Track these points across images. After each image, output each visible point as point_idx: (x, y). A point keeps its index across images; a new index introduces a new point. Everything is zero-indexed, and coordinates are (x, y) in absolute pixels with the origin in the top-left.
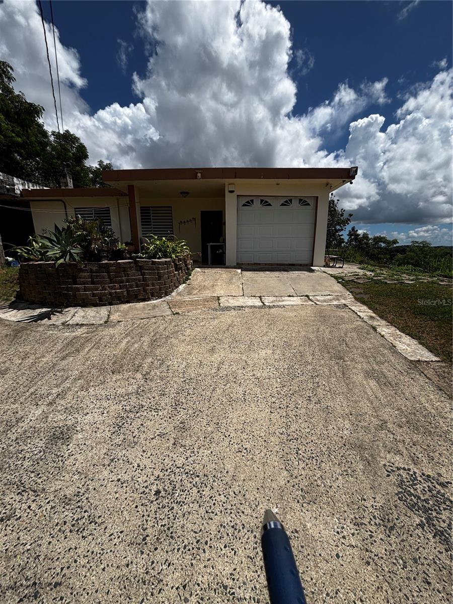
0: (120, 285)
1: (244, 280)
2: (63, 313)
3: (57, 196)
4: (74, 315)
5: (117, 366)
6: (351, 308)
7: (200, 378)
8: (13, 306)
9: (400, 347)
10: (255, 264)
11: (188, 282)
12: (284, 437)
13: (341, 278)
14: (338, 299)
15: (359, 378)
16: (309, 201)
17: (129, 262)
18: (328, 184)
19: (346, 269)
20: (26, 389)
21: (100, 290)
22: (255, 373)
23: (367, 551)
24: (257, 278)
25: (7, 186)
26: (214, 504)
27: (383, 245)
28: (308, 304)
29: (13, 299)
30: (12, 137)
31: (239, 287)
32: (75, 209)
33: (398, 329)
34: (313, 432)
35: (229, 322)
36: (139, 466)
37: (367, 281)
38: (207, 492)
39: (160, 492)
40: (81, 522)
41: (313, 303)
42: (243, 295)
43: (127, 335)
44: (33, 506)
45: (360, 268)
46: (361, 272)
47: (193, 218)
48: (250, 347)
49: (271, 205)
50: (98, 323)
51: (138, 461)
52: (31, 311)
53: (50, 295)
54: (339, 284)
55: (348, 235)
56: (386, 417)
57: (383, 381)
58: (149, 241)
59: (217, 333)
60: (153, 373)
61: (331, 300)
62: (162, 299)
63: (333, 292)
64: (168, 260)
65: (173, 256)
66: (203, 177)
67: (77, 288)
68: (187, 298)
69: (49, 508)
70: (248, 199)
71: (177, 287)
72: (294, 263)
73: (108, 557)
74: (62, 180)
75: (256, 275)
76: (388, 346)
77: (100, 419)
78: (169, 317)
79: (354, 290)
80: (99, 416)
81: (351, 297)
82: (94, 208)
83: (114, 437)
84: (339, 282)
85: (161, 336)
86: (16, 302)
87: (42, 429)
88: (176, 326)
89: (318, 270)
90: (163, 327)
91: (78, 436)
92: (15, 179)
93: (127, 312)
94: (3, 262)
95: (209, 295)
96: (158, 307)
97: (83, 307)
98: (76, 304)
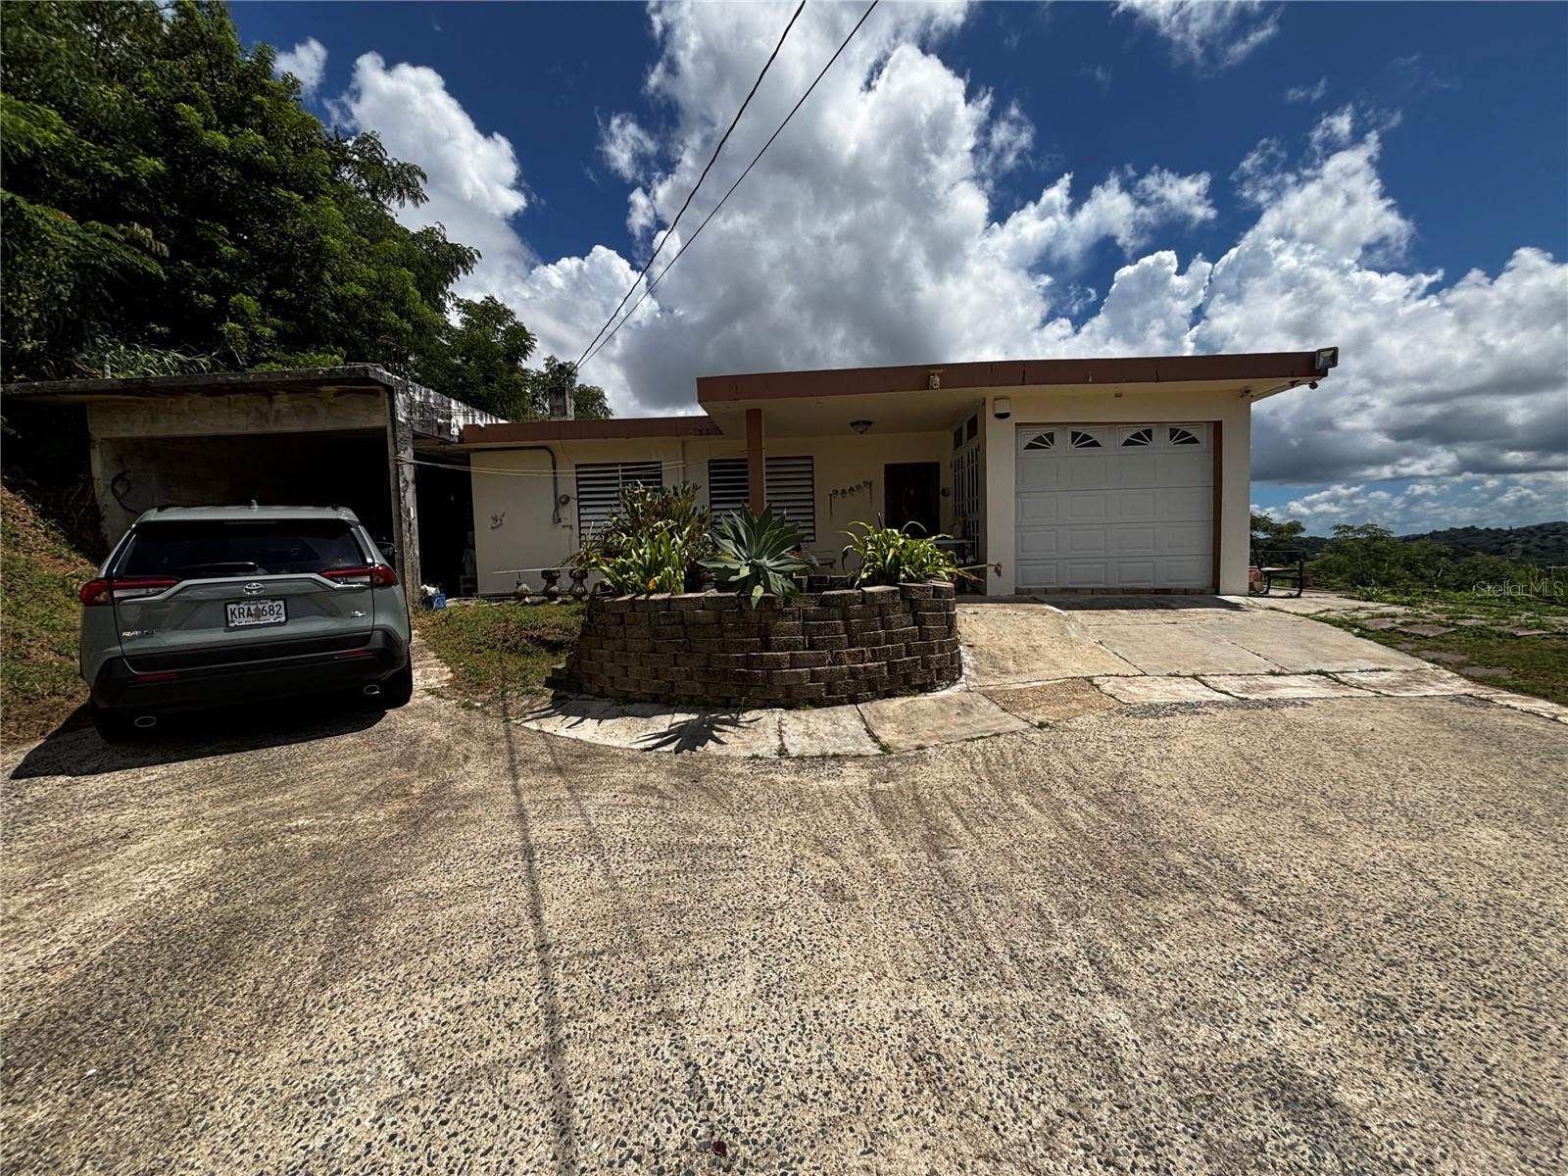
0: (873, 651)
1: (1095, 634)
2: (745, 725)
4: (782, 731)
8: (567, 708)
10: (1064, 590)
16: (1194, 433)
18: (1248, 392)
21: (830, 664)
24: (1120, 628)
25: (440, 421)
28: (1346, 693)
29: (548, 691)
31: (1101, 651)
32: (577, 466)
37: (1444, 630)
42: (1145, 674)
47: (865, 482)
49: (1099, 445)
50: (865, 750)
53: (689, 677)
54: (1366, 641)
61: (1405, 684)
62: (958, 687)
66: (941, 385)
67: (774, 658)
68: (1013, 683)
70: (1041, 432)
71: (958, 653)
72: (1164, 586)
74: (554, 402)
75: (1105, 620)
77: (1325, 1041)
78: (1035, 735)
79: (1433, 655)
80: (1309, 1033)
81: (1450, 675)
82: (623, 464)
83: (1463, 1104)
84: (1358, 635)
85: (1093, 787)
86: (565, 697)
87: (1208, 1072)
88: (1090, 760)
89: (1248, 605)
90: (1057, 762)
91: (1344, 1095)
92: (453, 402)
93: (911, 722)
94: (417, 597)
95: (1058, 673)
96: (972, 707)
97: (789, 707)
98: (769, 700)
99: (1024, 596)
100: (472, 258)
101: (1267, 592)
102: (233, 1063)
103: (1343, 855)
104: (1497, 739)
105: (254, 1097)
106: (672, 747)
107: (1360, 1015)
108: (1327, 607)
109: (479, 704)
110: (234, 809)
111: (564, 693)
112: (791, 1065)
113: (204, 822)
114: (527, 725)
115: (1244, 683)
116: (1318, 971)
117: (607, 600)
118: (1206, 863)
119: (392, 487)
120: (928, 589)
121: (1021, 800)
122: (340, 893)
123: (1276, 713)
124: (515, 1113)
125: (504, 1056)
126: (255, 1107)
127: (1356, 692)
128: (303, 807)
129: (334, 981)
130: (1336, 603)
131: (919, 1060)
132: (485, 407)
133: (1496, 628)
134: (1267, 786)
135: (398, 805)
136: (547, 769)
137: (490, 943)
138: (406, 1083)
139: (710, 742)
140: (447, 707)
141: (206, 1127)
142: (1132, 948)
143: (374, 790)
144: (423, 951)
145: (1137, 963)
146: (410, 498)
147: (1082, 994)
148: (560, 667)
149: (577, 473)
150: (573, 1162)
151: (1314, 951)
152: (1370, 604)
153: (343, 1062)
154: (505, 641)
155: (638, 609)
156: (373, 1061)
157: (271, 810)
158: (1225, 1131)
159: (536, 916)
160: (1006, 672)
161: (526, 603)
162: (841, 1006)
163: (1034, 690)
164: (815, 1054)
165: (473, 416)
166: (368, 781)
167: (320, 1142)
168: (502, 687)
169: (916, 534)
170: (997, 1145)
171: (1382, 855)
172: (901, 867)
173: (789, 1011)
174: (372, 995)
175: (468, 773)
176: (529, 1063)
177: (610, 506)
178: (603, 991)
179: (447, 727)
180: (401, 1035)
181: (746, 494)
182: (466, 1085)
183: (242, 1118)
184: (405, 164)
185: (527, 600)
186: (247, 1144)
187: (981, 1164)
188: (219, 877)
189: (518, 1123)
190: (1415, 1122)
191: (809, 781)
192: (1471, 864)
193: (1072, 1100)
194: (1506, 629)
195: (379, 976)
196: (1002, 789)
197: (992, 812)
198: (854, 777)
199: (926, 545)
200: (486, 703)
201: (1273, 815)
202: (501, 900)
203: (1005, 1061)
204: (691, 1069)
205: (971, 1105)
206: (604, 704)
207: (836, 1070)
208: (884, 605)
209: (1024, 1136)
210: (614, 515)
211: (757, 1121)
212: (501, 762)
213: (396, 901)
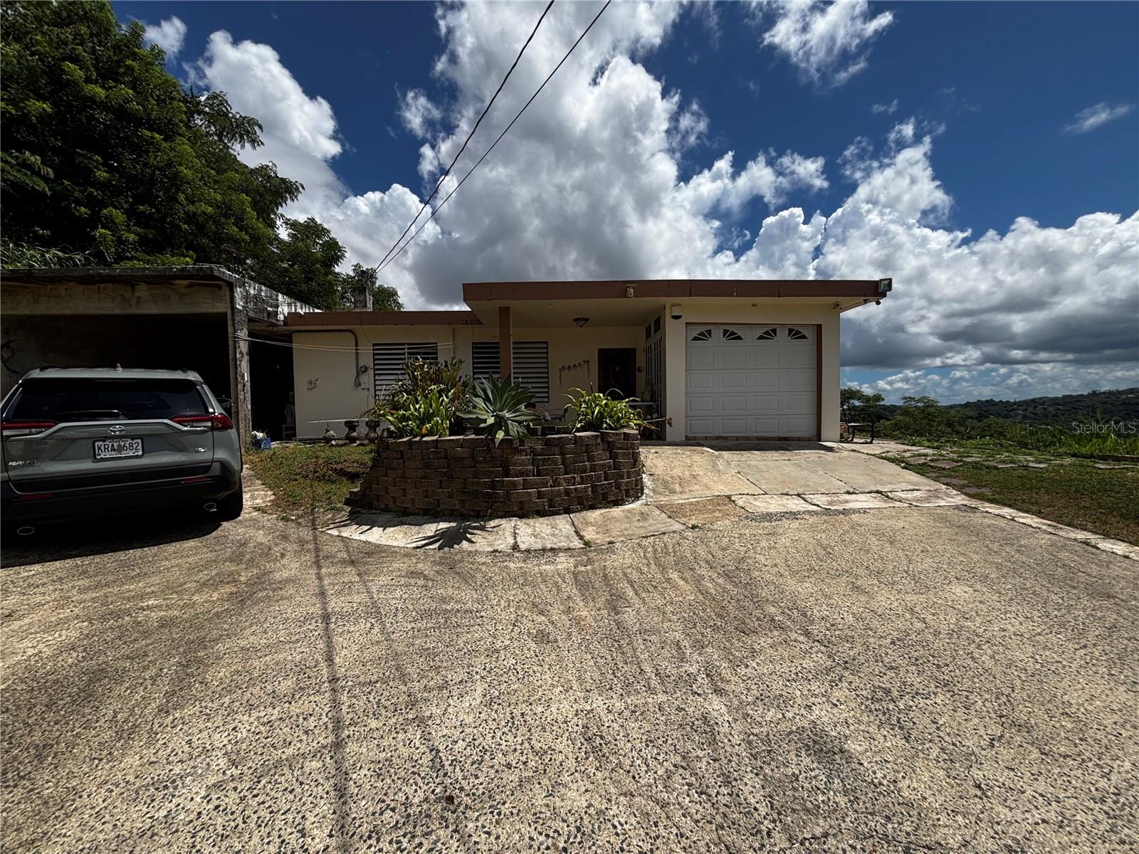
0: (582, 477)
1: (736, 467)
2: (490, 529)
3: (348, 322)
4: (516, 533)
6: (987, 510)
8: (361, 520)
10: (718, 438)
11: (646, 471)
13: (900, 461)
14: (939, 497)
16: (805, 332)
18: (837, 305)
21: (551, 486)
25: (269, 309)
27: (857, 403)
28: (892, 505)
29: (347, 509)
31: (739, 478)
32: (374, 345)
35: (810, 540)
37: (955, 464)
41: (906, 505)
42: (766, 493)
47: (584, 361)
49: (741, 339)
50: (573, 545)
52: (414, 528)
54: (908, 471)
61: (928, 498)
62: (642, 501)
63: (916, 485)
66: (634, 295)
67: (511, 482)
68: (678, 500)
70: (704, 329)
71: (641, 479)
72: (785, 436)
75: (744, 458)
77: (845, 715)
78: (689, 534)
79: (948, 480)
80: (835, 710)
81: (955, 492)
82: (408, 344)
83: (920, 748)
84: (904, 468)
85: (723, 566)
86: (359, 512)
87: (771, 736)
88: (723, 549)
89: (839, 449)
90: (701, 551)
91: (852, 746)
92: (280, 295)
93: (606, 526)
94: (249, 440)
95: (708, 493)
96: (648, 515)
97: (521, 517)
98: (508, 512)
99: (691, 441)
100: (297, 189)
101: (852, 440)
102: (97, 766)
103: (874, 605)
104: (977, 532)
105: (113, 787)
106: (436, 545)
107: (868, 699)
108: (887, 449)
109: (294, 518)
110: (98, 595)
111: (358, 509)
112: (503, 747)
113: (73, 604)
114: (329, 532)
115: (830, 499)
116: (846, 674)
117: (392, 440)
118: (789, 612)
119: (231, 357)
120: (620, 434)
121: (675, 576)
122: (181, 650)
123: (847, 518)
124: (307, 787)
125: (301, 751)
126: (114, 794)
127: (898, 504)
128: (153, 592)
129: (175, 709)
130: (893, 447)
131: (588, 740)
132: (305, 300)
133: (986, 463)
134: (834, 563)
135: (228, 589)
136: (343, 562)
137: (295, 679)
138: (228, 772)
139: (464, 542)
140: (269, 520)
141: (76, 809)
142: (735, 664)
143: (211, 579)
144: (244, 686)
145: (736, 674)
146: (244, 366)
147: (699, 695)
148: (356, 490)
149: (374, 350)
150: (347, 814)
151: (846, 662)
152: (914, 448)
153: (181, 761)
154: (316, 472)
155: (413, 447)
156: (204, 760)
157: (127, 594)
158: (776, 770)
159: (330, 660)
160: (674, 492)
161: (332, 445)
162: (540, 709)
163: (691, 504)
164: (519, 739)
165: (296, 306)
166: (206, 572)
167: (163, 813)
168: (312, 505)
169: (616, 397)
170: (633, 787)
171: (896, 604)
172: (590, 620)
173: (504, 714)
174: (204, 717)
175: (283, 566)
176: (319, 755)
177: (397, 374)
178: (375, 706)
179: (269, 534)
180: (226, 742)
181: (499, 368)
182: (273, 771)
183: (104, 801)
184: (246, 117)
185: (333, 442)
186: (107, 817)
187: (622, 798)
188: (85, 642)
189: (309, 793)
190: (891, 759)
191: (532, 567)
192: (948, 608)
193: (684, 758)
194: (992, 464)
195: (210, 704)
196: (663, 568)
197: (654, 584)
198: (564, 563)
199: (622, 405)
200: (299, 517)
201: (834, 581)
202: (304, 650)
203: (644, 737)
204: (434, 753)
205: (620, 765)
206: (388, 516)
207: (532, 748)
208: (590, 445)
209: (652, 781)
210: (401, 380)
211: (476, 781)
212: (309, 557)
213: (225, 654)
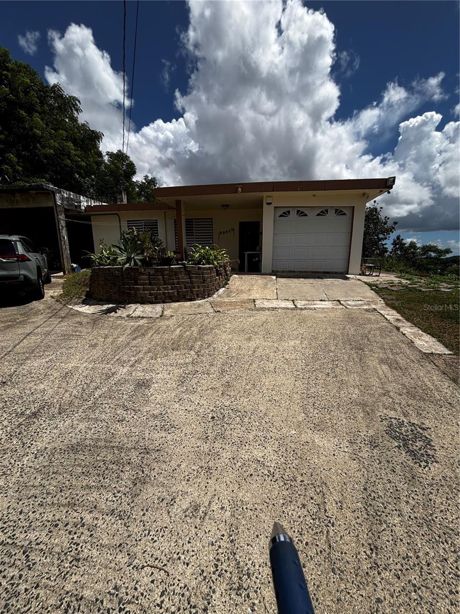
0: (172, 287)
1: (279, 286)
2: (126, 308)
3: (114, 210)
4: (135, 310)
5: (175, 346)
6: (380, 311)
7: (240, 357)
8: (85, 302)
9: (418, 343)
10: (290, 271)
11: (227, 286)
12: (305, 395)
13: (376, 286)
14: (369, 305)
15: (373, 362)
16: (345, 211)
17: (180, 267)
18: (364, 194)
19: (382, 278)
20: (113, 357)
21: (156, 290)
22: (285, 356)
23: (355, 454)
24: (290, 285)
25: (76, 204)
26: (252, 426)
27: (433, 254)
28: (338, 307)
29: (84, 298)
30: (79, 161)
31: (273, 291)
32: (128, 221)
33: (421, 329)
34: (328, 394)
35: (264, 319)
36: (198, 404)
37: (402, 288)
38: (246, 420)
39: (215, 418)
40: (166, 427)
41: (344, 307)
42: (277, 299)
43: (179, 326)
44: (135, 417)
45: (397, 277)
46: (396, 280)
47: (232, 229)
48: (281, 338)
49: (307, 216)
50: (155, 316)
51: (198, 401)
52: (100, 306)
53: (115, 294)
54: (372, 291)
55: (392, 244)
56: (390, 389)
57: (394, 366)
58: (194, 250)
59: (253, 327)
60: (203, 352)
61: (361, 305)
62: (206, 300)
63: (365, 298)
64: (211, 266)
65: (216, 263)
66: (242, 192)
67: (138, 288)
68: (226, 300)
69: (145, 419)
70: (285, 210)
71: (218, 290)
72: (328, 271)
73: (185, 443)
74: (119, 197)
75: (291, 282)
76: (407, 342)
78: (212, 314)
79: (387, 296)
81: (382, 303)
82: (144, 221)
84: (372, 289)
89: (353, 278)
92: (82, 197)
93: (178, 309)
94: (69, 268)
95: (246, 298)
96: (202, 306)
97: (142, 304)
100: (100, 136)
106: (101, 313)
109: (61, 301)
111: (87, 298)
114: (69, 306)
117: (94, 268)
132: (96, 198)
133: (418, 288)
135: (9, 323)
136: (61, 317)
139: (113, 313)
140: (52, 301)
143: (7, 320)
146: (64, 233)
147: (123, 366)
148: (88, 290)
149: (128, 224)
163: (231, 302)
165: (90, 202)
168: (73, 296)
175: (37, 317)
179: (46, 306)
184: (71, 96)
200: (64, 300)
206: (94, 301)
208: (178, 272)
211: (18, 379)
212: (50, 315)
